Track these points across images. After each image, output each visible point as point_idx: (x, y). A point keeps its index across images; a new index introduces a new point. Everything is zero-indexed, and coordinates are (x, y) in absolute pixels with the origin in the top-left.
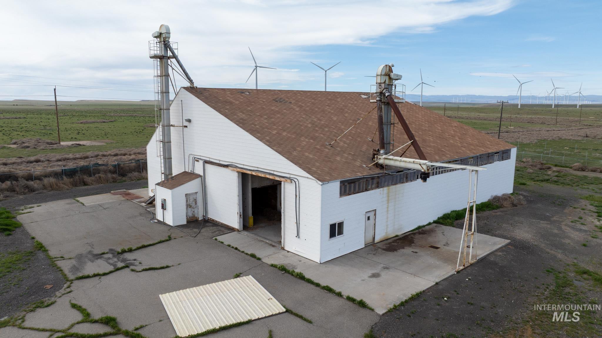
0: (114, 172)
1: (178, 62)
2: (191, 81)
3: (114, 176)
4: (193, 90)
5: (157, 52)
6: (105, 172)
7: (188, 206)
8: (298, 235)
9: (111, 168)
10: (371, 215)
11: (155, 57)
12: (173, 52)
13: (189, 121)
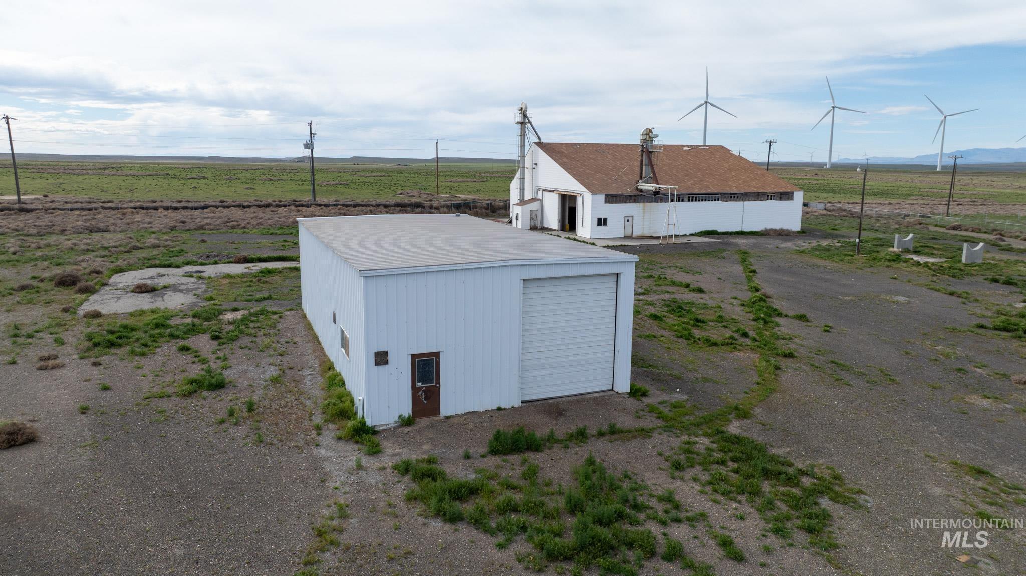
0: (487, 209)
1: (532, 126)
2: (539, 138)
3: (487, 211)
4: (540, 144)
5: (519, 120)
6: (482, 208)
7: (531, 218)
8: (582, 226)
9: (485, 205)
10: (630, 219)
11: (518, 123)
12: (528, 120)
13: (536, 164)
